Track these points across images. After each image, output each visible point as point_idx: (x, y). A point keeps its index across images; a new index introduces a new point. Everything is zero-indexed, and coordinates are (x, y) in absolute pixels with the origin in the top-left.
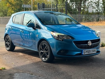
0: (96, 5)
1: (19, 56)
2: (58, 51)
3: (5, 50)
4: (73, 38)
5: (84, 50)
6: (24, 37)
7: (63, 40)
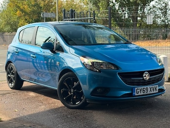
0: (162, 13)
1: (28, 98)
2: (91, 90)
3: (7, 87)
4: (117, 68)
5: (136, 88)
6: (39, 65)
7: (100, 71)
